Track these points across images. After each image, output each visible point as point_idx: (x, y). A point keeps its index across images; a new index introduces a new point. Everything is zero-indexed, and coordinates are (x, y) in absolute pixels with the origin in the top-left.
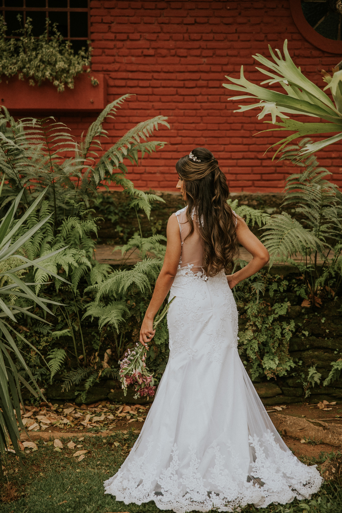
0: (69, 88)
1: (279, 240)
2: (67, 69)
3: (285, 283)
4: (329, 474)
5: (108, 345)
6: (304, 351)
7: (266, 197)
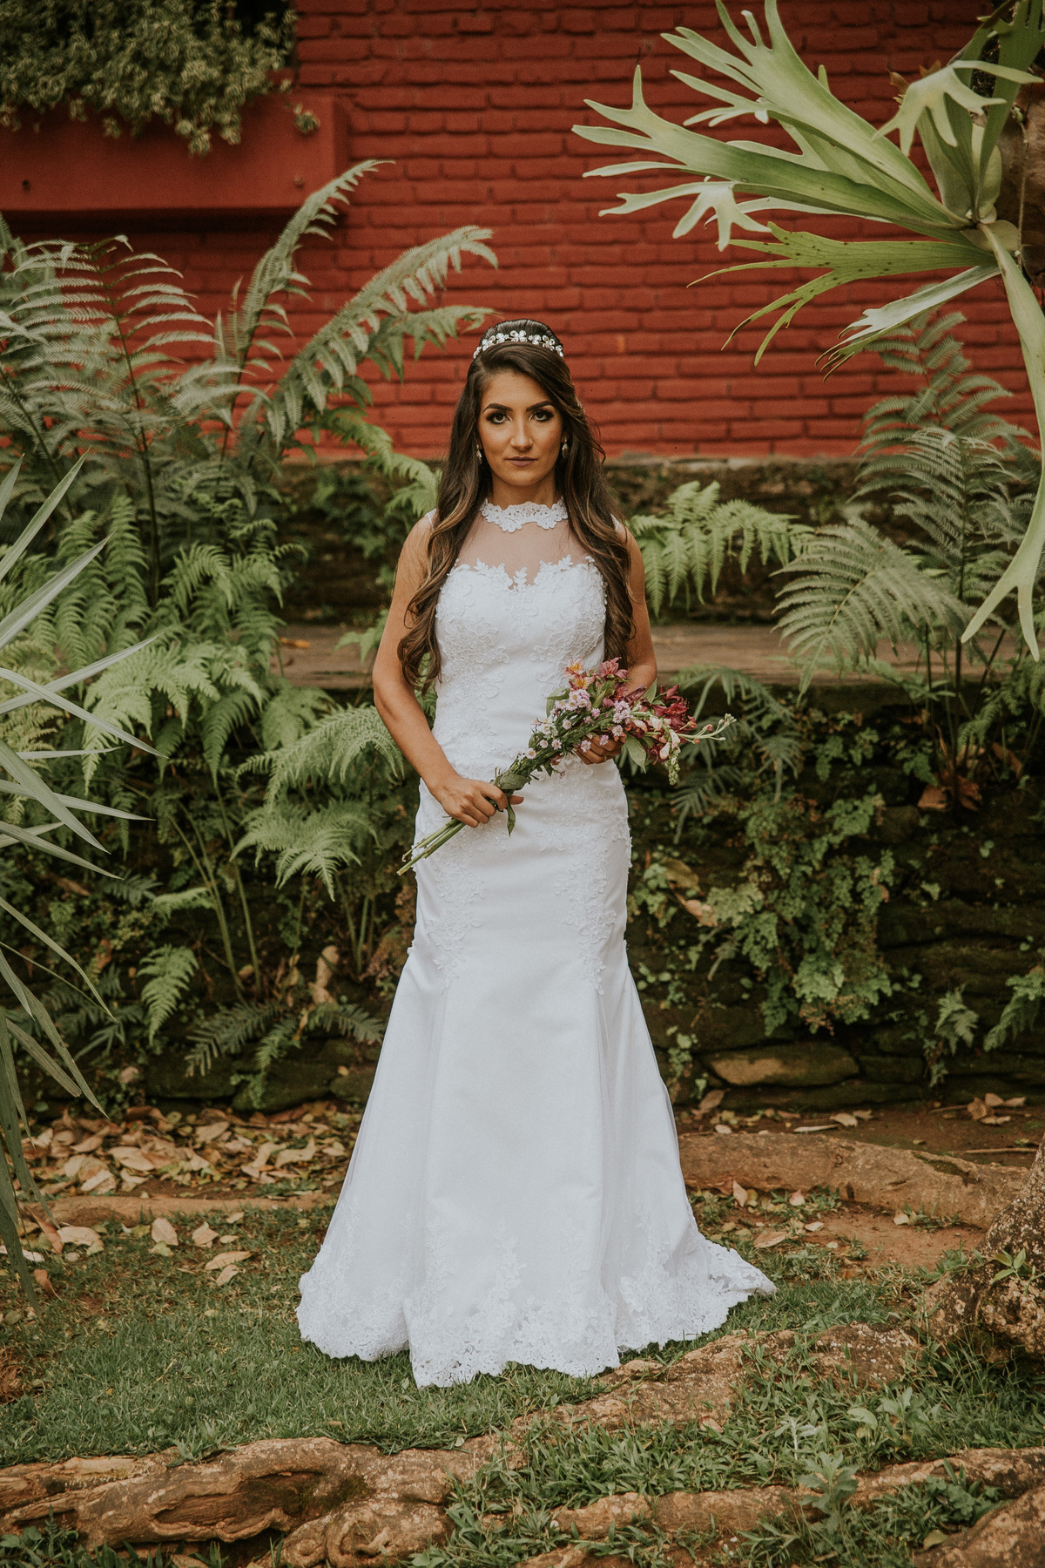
0: (225, 142)
1: (830, 609)
2: (218, 83)
3: (869, 736)
4: (946, 1319)
5: (329, 933)
6: (928, 943)
7: (842, 471)
